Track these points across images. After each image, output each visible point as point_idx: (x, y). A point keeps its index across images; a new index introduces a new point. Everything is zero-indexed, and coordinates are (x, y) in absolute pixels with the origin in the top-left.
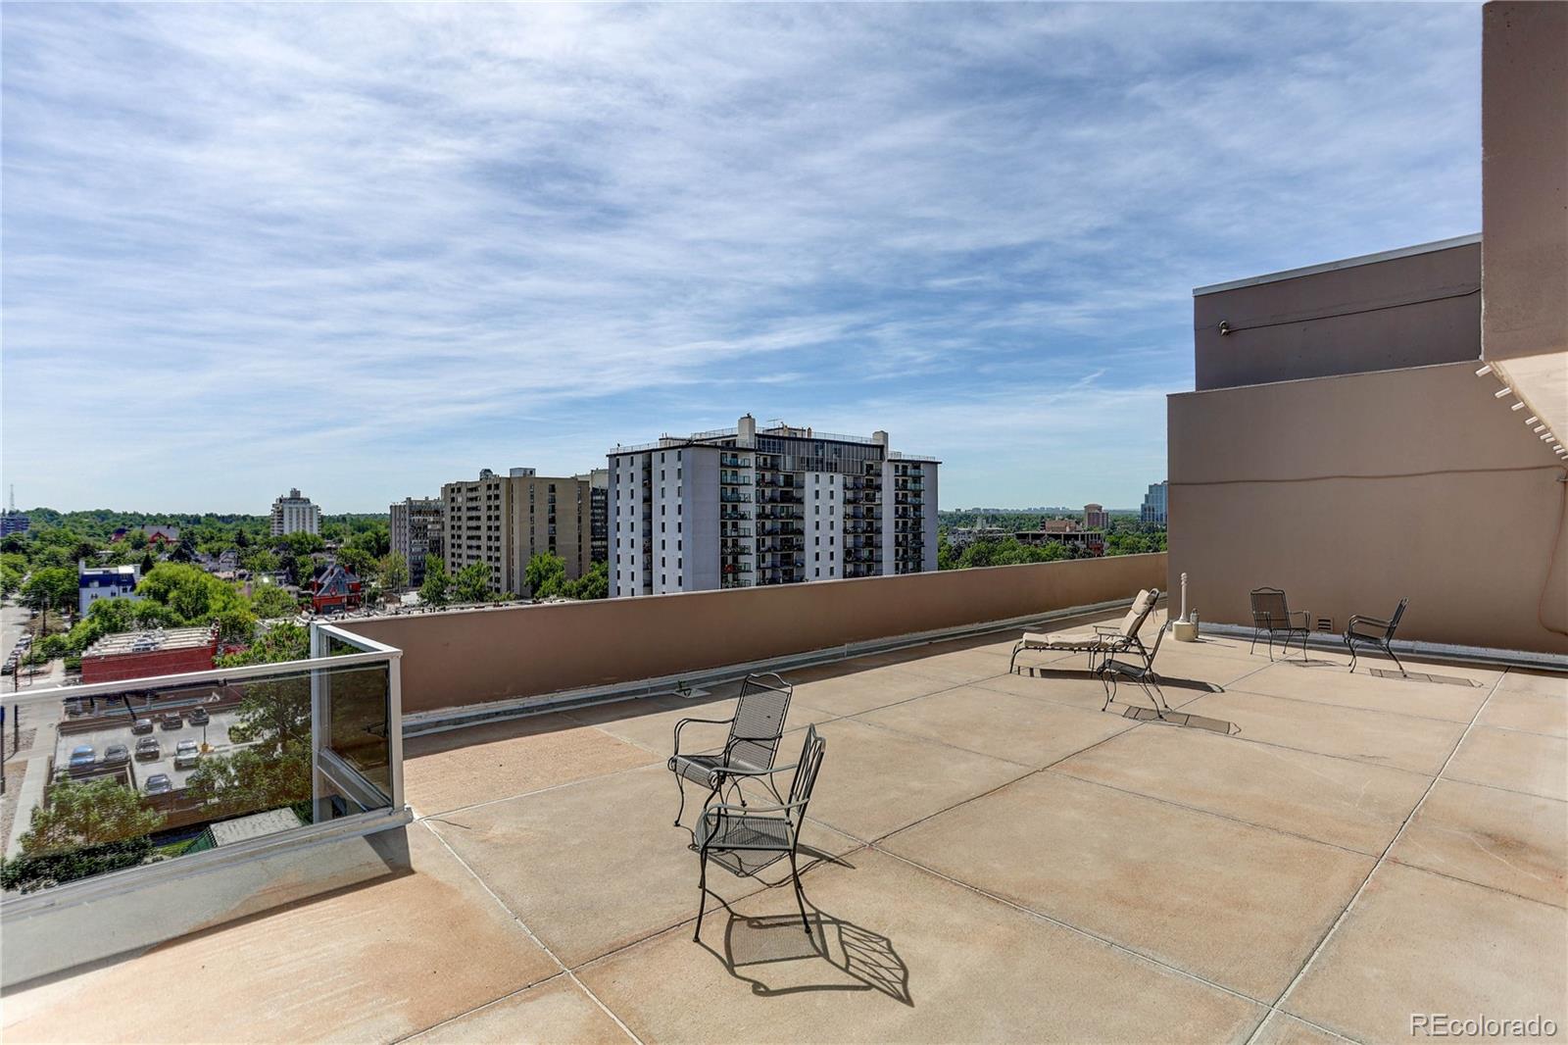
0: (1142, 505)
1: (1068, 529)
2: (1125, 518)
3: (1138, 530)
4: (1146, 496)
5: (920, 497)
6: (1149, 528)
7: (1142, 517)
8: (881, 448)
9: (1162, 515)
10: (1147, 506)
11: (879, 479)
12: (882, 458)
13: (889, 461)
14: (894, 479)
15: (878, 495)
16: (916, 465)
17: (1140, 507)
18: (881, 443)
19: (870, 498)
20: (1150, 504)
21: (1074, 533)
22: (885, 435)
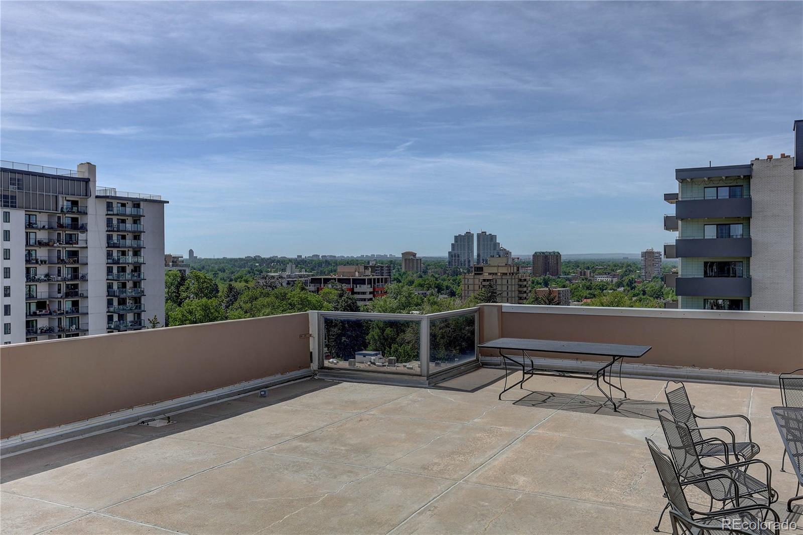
0: (449, 252)
1: (357, 274)
2: (436, 263)
3: (445, 273)
4: (452, 244)
5: (139, 239)
6: (454, 272)
7: (449, 263)
8: (87, 181)
9: (465, 261)
10: (453, 252)
11: (84, 217)
12: (87, 194)
13: (97, 197)
14: (105, 218)
15: (81, 236)
16: (137, 203)
17: (447, 255)
18: (86, 176)
19: (70, 240)
20: (456, 252)
21: (362, 277)
22: (91, 168)
